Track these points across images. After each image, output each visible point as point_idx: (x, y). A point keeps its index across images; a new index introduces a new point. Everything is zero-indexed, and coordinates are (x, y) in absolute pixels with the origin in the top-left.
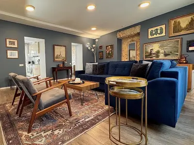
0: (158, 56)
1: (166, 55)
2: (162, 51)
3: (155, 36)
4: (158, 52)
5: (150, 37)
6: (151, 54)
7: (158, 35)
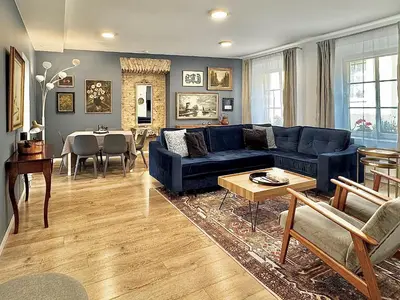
0: (195, 114)
1: (205, 113)
2: (200, 107)
3: (191, 84)
4: (196, 108)
5: (185, 84)
6: (187, 110)
7: (195, 84)
